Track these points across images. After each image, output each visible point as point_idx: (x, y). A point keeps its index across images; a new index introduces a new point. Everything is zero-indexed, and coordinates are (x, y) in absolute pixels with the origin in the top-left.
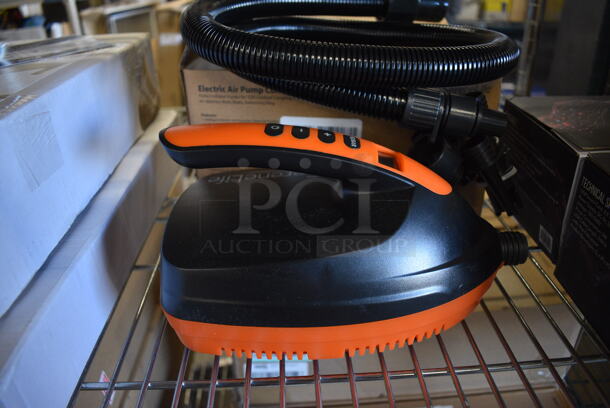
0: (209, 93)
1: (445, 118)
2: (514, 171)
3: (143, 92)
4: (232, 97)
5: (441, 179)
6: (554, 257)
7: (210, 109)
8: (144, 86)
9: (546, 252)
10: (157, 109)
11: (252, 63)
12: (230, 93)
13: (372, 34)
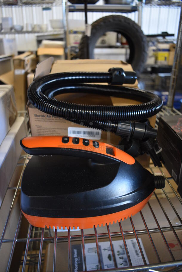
0: (39, 117)
1: (133, 132)
2: (161, 150)
3: (10, 111)
4: (48, 119)
5: (131, 157)
6: (177, 182)
7: (39, 124)
8: (11, 109)
9: (174, 180)
10: (16, 117)
11: (57, 112)
12: (48, 118)
13: (106, 90)
